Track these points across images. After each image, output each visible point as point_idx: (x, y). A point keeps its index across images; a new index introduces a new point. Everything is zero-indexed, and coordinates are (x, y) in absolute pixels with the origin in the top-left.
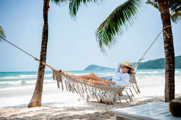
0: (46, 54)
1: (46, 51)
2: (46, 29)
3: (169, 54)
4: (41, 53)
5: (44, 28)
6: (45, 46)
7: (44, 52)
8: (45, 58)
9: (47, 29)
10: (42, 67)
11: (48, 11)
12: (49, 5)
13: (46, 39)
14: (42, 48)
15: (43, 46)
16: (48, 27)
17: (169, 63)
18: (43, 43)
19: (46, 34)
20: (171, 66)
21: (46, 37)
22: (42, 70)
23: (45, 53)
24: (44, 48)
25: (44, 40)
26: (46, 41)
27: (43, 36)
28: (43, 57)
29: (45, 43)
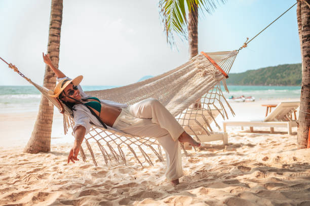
0: (59, 49)
1: (58, 42)
4: (49, 45)
6: (56, 31)
8: (57, 57)
10: (51, 75)
13: (58, 18)
14: (50, 35)
15: (52, 33)
18: (53, 26)
19: (57, 7)
21: (59, 13)
22: (50, 81)
23: (57, 47)
24: (56, 36)
25: (55, 19)
26: (58, 22)
27: (52, 11)
28: (52, 55)
29: (58, 26)
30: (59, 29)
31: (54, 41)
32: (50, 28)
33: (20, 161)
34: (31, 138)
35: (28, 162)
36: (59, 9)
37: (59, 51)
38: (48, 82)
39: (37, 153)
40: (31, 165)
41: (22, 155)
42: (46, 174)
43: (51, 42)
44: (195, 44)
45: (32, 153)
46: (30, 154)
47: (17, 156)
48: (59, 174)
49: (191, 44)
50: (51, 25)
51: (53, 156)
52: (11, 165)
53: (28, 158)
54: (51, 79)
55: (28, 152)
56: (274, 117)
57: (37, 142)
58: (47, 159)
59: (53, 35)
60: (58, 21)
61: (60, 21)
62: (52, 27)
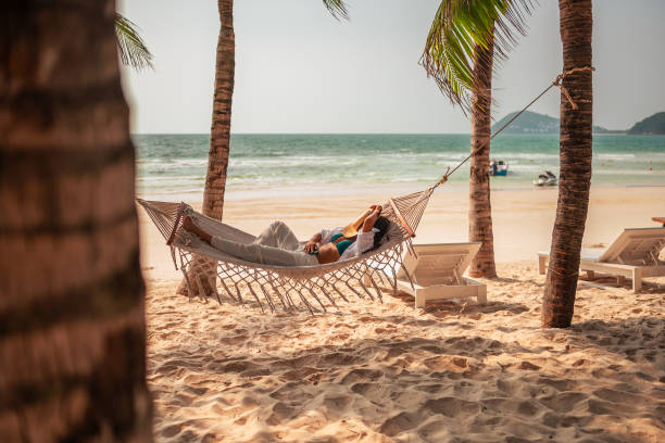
1: (228, 123)
3: (568, 170)
4: (213, 128)
5: (219, 45)
6: (223, 106)
7: (220, 125)
8: (227, 147)
9: (228, 51)
10: (215, 175)
13: (227, 85)
14: (214, 112)
15: (217, 109)
16: (233, 42)
17: (566, 201)
18: (218, 97)
19: (225, 67)
20: (570, 212)
21: (229, 77)
22: (214, 185)
23: (226, 130)
24: (223, 113)
25: (221, 86)
26: (227, 92)
27: (218, 74)
28: (217, 144)
29: (226, 98)
30: (229, 102)
31: (220, 122)
32: (215, 101)
36: (228, 71)
37: (228, 138)
38: (211, 187)
39: (193, 296)
41: (172, 298)
43: (215, 124)
46: (182, 297)
47: (165, 299)
50: (215, 95)
51: (213, 303)
53: (177, 304)
54: (216, 182)
55: (182, 294)
56: (617, 255)
58: (201, 307)
59: (219, 113)
60: (226, 89)
61: (231, 90)
62: (217, 100)
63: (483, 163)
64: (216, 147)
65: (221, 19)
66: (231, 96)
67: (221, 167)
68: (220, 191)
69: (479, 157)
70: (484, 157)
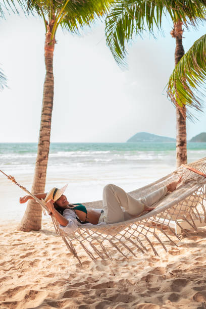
0: (49, 133)
1: (49, 127)
2: (49, 85)
4: (41, 130)
5: (45, 82)
6: (47, 117)
7: (46, 128)
8: (48, 141)
9: (51, 86)
10: (42, 158)
11: (54, 49)
12: (56, 38)
13: (49, 105)
14: (42, 121)
15: (44, 119)
16: (53, 81)
18: (45, 112)
19: (49, 95)
21: (50, 101)
22: (41, 164)
23: (48, 132)
24: (47, 121)
25: (46, 106)
26: (49, 109)
27: (45, 99)
28: (43, 139)
29: (49, 112)
30: (50, 115)
31: (45, 127)
32: (42, 114)
33: (14, 240)
34: (24, 217)
35: (21, 242)
36: (50, 97)
37: (49, 136)
38: (40, 165)
39: (29, 231)
40: (24, 247)
41: (16, 233)
42: (36, 260)
43: (42, 128)
44: (183, 121)
45: (24, 231)
46: (23, 232)
47: (12, 234)
48: (48, 262)
49: (179, 121)
50: (43, 111)
51: (44, 236)
52: (7, 246)
53: (22, 237)
54: (43, 162)
55: (22, 231)
57: (29, 221)
58: (38, 239)
59: (45, 121)
60: (49, 107)
61: (51, 108)
62: (44, 114)
63: (184, 150)
64: (43, 142)
65: (47, 69)
66: (51, 111)
67: (46, 153)
68: (45, 167)
69: (181, 147)
70: (184, 147)
